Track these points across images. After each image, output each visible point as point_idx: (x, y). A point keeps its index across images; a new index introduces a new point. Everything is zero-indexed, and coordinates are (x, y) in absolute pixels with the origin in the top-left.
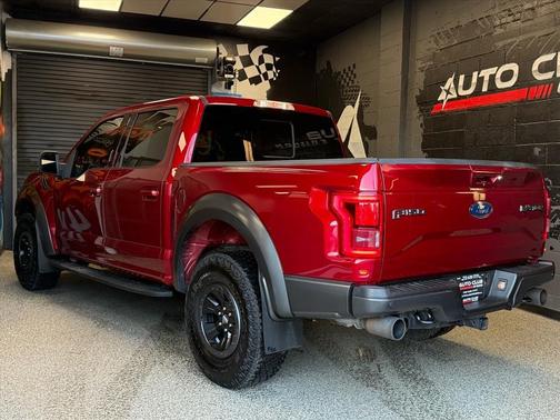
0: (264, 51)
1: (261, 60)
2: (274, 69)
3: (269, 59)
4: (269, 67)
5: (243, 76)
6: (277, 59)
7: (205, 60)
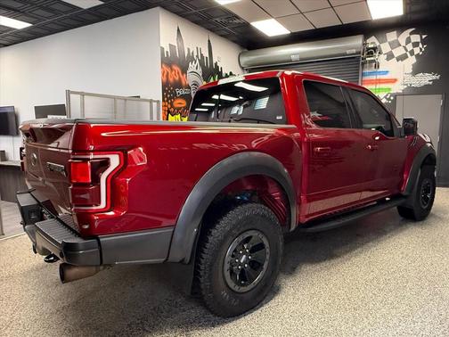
0: (411, 33)
1: (408, 41)
2: (421, 45)
3: (416, 38)
4: (416, 45)
5: (390, 56)
6: (424, 37)
7: (354, 51)
